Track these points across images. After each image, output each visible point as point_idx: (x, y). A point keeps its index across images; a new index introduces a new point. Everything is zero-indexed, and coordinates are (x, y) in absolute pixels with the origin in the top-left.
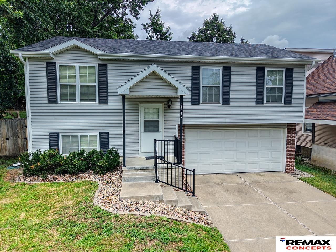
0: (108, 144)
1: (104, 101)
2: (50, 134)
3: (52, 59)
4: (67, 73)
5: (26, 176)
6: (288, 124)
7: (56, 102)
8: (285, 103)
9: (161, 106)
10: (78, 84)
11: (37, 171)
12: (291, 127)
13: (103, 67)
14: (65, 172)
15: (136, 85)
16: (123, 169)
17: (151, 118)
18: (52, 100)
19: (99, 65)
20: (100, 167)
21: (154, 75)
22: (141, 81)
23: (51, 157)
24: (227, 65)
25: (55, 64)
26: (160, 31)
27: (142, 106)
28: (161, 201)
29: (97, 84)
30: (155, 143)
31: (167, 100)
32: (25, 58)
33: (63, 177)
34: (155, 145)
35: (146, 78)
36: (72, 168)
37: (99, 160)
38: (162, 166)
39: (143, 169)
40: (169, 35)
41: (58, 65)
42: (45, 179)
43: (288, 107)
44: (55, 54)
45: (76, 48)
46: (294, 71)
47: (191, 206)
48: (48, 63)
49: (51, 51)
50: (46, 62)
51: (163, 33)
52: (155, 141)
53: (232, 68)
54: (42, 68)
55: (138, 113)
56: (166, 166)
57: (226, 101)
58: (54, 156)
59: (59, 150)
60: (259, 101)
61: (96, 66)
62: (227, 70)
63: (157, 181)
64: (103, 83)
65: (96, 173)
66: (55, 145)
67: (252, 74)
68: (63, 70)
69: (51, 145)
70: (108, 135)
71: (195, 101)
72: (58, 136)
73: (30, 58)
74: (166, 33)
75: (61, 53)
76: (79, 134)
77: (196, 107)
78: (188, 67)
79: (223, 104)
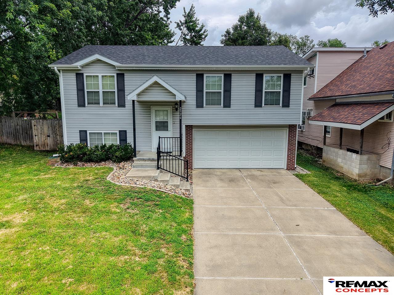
0: (126, 140)
1: (122, 104)
2: (80, 131)
3: (80, 70)
4: (92, 82)
5: (62, 162)
6: (289, 125)
7: (84, 106)
8: (283, 106)
9: (170, 109)
10: (101, 91)
11: (70, 159)
12: (292, 128)
13: (121, 76)
14: (90, 160)
15: (143, 92)
16: (134, 159)
17: (160, 119)
18: (81, 104)
19: (118, 74)
20: (117, 157)
21: (156, 83)
22: (146, 89)
23: (80, 148)
24: (228, 73)
25: (82, 74)
26: (194, 29)
27: (153, 109)
28: (156, 180)
29: (116, 90)
30: (159, 139)
31: (174, 104)
32: (59, 71)
33: (89, 164)
34: (159, 141)
35: (151, 86)
36: (95, 157)
37: (116, 151)
38: (165, 157)
39: (149, 160)
40: (204, 32)
41: (85, 75)
42: (76, 165)
43: (285, 110)
44: (83, 67)
45: (99, 61)
46: (292, 77)
47: (179, 185)
48: (77, 74)
49: (78, 64)
50: (76, 73)
51: (196, 31)
52: (160, 138)
53: (232, 75)
54: (72, 78)
55: (150, 114)
56: (168, 157)
57: (227, 104)
58: (82, 148)
59: (87, 144)
60: (258, 104)
61: (115, 75)
62: (228, 77)
63: (158, 168)
64: (121, 89)
65: (115, 161)
66: (84, 140)
67: (251, 80)
68: (89, 79)
69: (81, 140)
70: (126, 133)
71: (199, 105)
72: (86, 133)
73: (63, 70)
74: (201, 30)
75: (88, 65)
76: (103, 132)
77: (200, 110)
78: (193, 74)
79: (225, 106)
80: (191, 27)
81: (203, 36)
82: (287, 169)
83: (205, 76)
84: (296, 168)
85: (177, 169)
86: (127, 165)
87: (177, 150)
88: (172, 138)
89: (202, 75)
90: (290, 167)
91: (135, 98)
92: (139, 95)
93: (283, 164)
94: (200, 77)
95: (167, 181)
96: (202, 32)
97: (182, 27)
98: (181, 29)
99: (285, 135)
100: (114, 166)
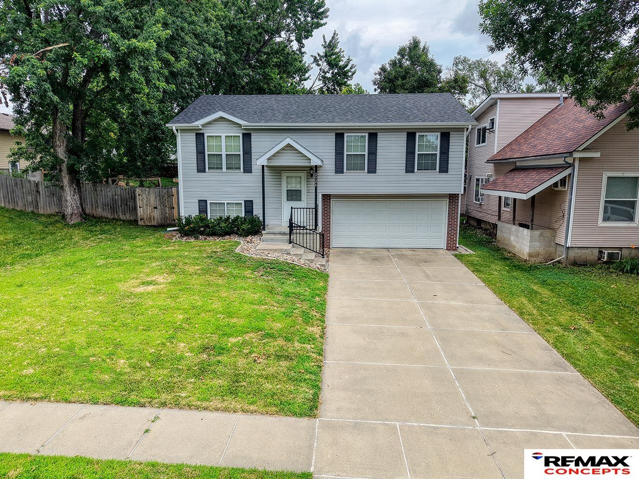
0: (252, 212)
1: (248, 169)
2: (200, 201)
3: (201, 129)
4: (213, 143)
5: (181, 236)
6: (450, 194)
7: (204, 171)
8: (440, 171)
9: (303, 175)
10: (224, 153)
11: (191, 231)
12: (453, 198)
13: (247, 136)
14: (213, 234)
15: (274, 156)
16: (263, 232)
17: (294, 186)
18: (201, 169)
19: (243, 134)
20: (243, 230)
21: (289, 146)
22: (278, 153)
23: (202, 220)
24: (374, 131)
25: (203, 134)
26: (337, 65)
27: (285, 175)
28: (288, 254)
29: (241, 153)
30: (292, 210)
31: (309, 169)
32: (177, 130)
33: (211, 238)
34: (292, 212)
35: (283, 149)
36: (219, 230)
37: (242, 223)
38: (298, 231)
39: (280, 234)
40: (351, 68)
41: (206, 135)
42: (197, 238)
43: (443, 175)
44: (203, 126)
45: (222, 119)
46: (451, 136)
47: (314, 260)
48: (197, 134)
49: (199, 123)
50: (196, 134)
51: (340, 67)
52: (292, 208)
53: (378, 134)
54: (192, 137)
55: (281, 181)
56: (301, 231)
57: (372, 169)
58: (204, 219)
59: (207, 216)
60: (409, 169)
61: (241, 135)
62: (373, 136)
63: (290, 242)
64: (247, 152)
65: (240, 235)
66: (203, 211)
67: (402, 139)
68: (211, 140)
69: (200, 212)
70: (252, 203)
71: (339, 170)
72: (206, 203)
73: (181, 130)
74: (346, 66)
75: (209, 123)
76: (226, 202)
77: (340, 176)
78: (331, 134)
79: (369, 172)
80: (333, 62)
81: (350, 74)
82: (447, 249)
83: (346, 135)
84: (458, 248)
85: (312, 244)
86: (255, 239)
87: (311, 224)
88: (307, 208)
89: (342, 134)
90: (451, 247)
91: (265, 164)
92: (269, 159)
93: (442, 243)
94: (339, 136)
95: (301, 255)
96: (348, 68)
97: (320, 62)
98: (318, 65)
99: (444, 207)
100: (242, 240)
